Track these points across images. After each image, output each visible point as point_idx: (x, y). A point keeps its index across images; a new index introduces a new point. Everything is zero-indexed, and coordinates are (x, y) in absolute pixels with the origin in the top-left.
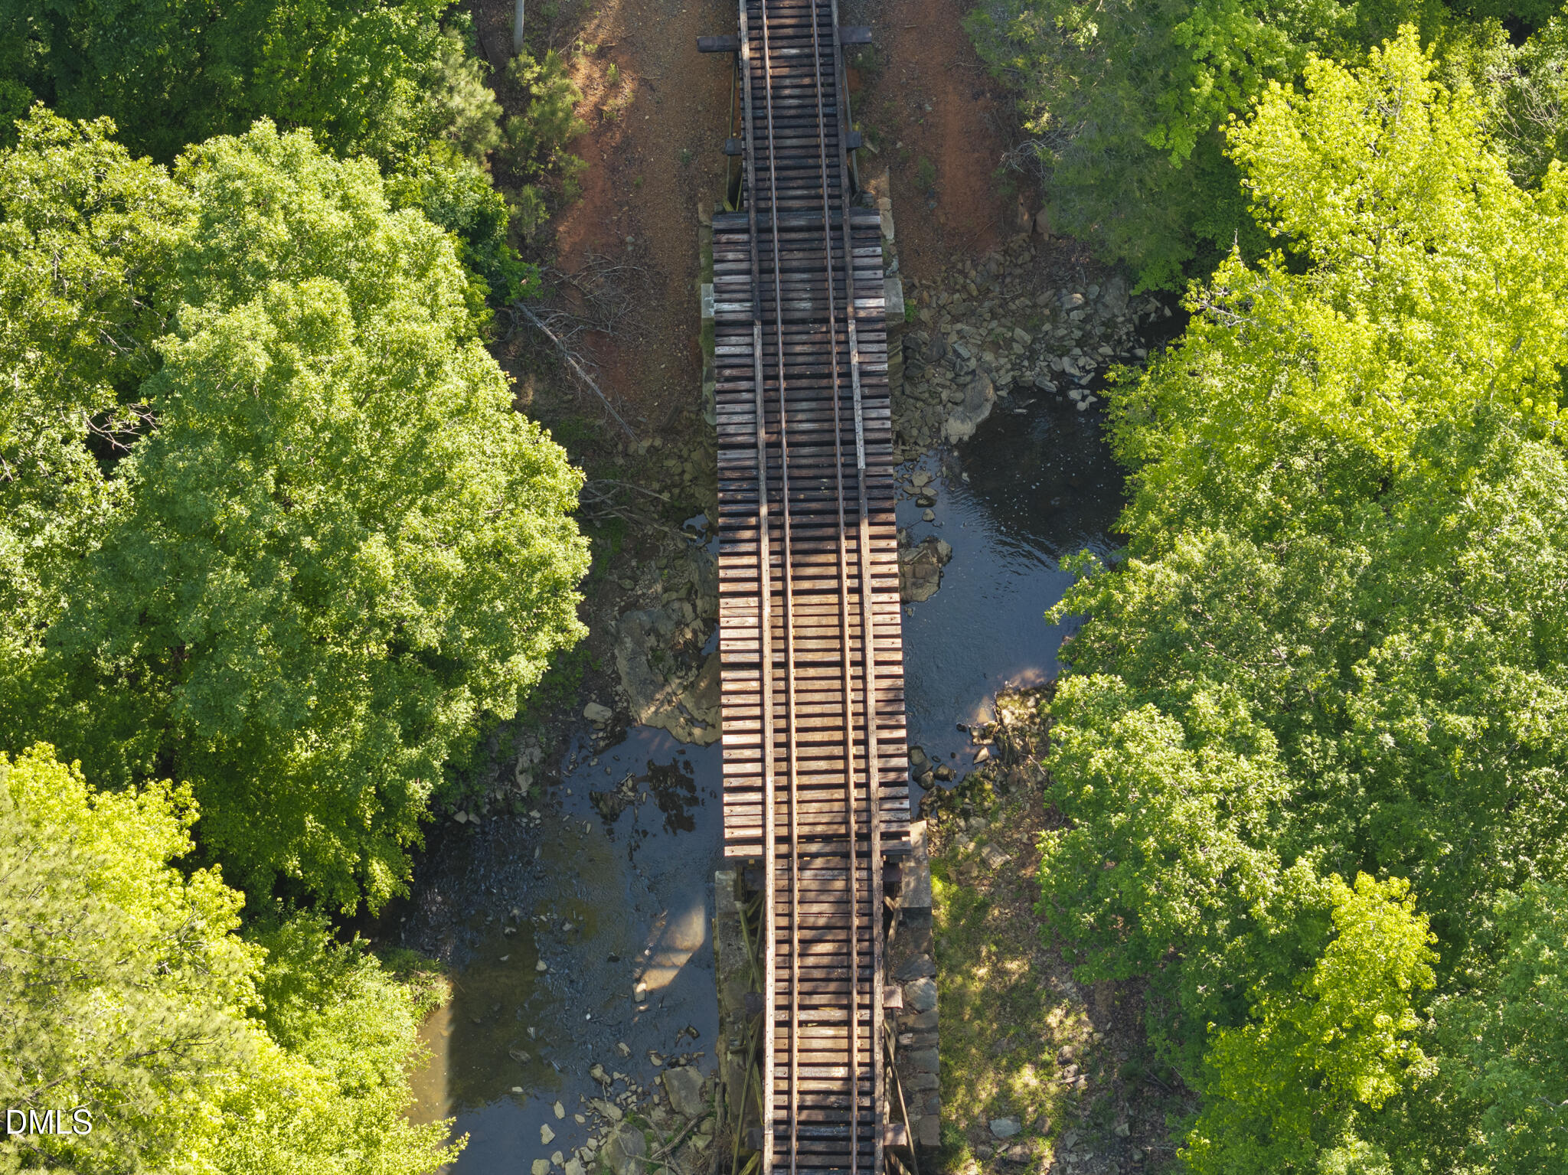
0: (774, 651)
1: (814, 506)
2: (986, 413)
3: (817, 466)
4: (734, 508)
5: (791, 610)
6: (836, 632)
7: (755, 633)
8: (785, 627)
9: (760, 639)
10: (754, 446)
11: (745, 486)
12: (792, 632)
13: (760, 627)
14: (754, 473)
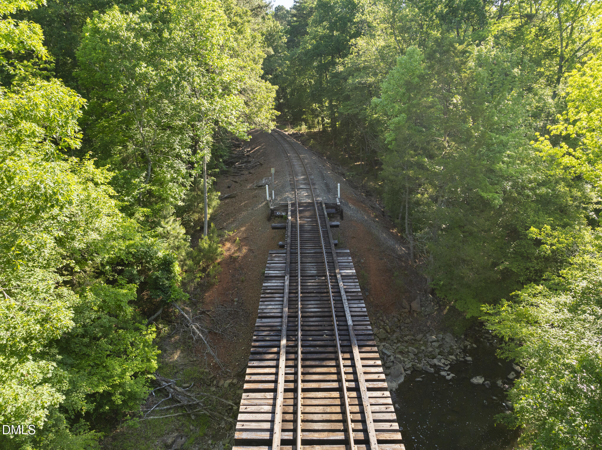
0: (283, 430)
1: (319, 343)
2: (402, 380)
3: (321, 326)
4: (263, 343)
5: (300, 402)
6: (340, 417)
7: (269, 417)
8: (295, 413)
9: (272, 421)
10: (281, 317)
11: (272, 333)
12: (300, 417)
13: (273, 413)
14: (279, 328)
